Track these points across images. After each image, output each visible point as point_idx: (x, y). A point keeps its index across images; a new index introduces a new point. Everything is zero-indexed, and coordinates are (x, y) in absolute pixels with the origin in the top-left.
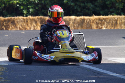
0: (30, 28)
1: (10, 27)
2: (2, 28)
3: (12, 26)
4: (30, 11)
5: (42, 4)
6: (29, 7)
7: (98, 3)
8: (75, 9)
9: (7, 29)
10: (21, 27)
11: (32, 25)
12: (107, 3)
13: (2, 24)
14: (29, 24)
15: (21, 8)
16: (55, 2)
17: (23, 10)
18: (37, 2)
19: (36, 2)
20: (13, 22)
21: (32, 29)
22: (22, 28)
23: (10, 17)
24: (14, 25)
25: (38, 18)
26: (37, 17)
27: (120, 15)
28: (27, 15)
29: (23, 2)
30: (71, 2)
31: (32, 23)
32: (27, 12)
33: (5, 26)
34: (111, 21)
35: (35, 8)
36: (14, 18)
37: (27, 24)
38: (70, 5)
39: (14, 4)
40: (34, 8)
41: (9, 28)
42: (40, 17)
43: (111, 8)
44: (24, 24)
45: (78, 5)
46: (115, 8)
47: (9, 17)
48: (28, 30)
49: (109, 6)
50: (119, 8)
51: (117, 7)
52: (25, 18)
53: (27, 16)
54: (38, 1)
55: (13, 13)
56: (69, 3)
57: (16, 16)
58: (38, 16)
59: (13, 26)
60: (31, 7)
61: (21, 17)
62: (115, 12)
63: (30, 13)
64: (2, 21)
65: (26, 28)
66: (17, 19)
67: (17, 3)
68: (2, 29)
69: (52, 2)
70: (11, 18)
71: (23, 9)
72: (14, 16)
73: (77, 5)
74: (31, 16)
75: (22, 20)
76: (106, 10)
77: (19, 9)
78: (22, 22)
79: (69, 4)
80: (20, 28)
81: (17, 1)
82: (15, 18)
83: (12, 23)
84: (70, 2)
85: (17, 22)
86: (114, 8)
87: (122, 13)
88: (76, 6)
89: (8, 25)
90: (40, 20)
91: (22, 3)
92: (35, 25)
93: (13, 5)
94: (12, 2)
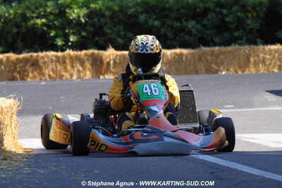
0: (71, 76)
1: (31, 75)
2: (14, 77)
3: (33, 73)
4: (69, 39)
5: (93, 25)
6: (67, 31)
7: (209, 20)
8: (162, 33)
9: (23, 79)
10: (51, 73)
11: (76, 70)
12: (227, 20)
13: (12, 68)
14: (69, 67)
15: (52, 34)
16: (120, 21)
17: (57, 39)
18: (83, 21)
19: (81, 21)
20: (35, 64)
21: (74, 77)
22: (54, 76)
23: (29, 54)
24: (38, 71)
25: (86, 54)
26: (84, 52)
27: (255, 43)
28: (64, 48)
29: (55, 22)
30: (154, 19)
31: (74, 65)
32: (64, 43)
33: (19, 73)
34: (238, 58)
35: (79, 34)
36: (38, 56)
37: (65, 68)
38: (152, 25)
39: (36, 26)
40: (77, 33)
41: (28, 76)
42: (91, 51)
43: (236, 29)
44: (59, 68)
45: (168, 26)
46: (244, 29)
47: (28, 52)
48: (66, 79)
49: (232, 26)
50: (252, 29)
51: (249, 28)
52: (60, 54)
53: (63, 50)
54: (87, 20)
55: (35, 46)
56: (149, 21)
57: (42, 51)
58: (86, 49)
59: (35, 73)
60: (71, 31)
61: (51, 53)
62: (245, 38)
63: (70, 44)
64: (13, 62)
65: (63, 76)
66: (43, 58)
67: (43, 24)
68: (13, 79)
69: (115, 20)
70: (31, 56)
71: (56, 36)
72: (37, 52)
73: (166, 26)
74: (73, 50)
75: (54, 58)
76: (226, 34)
77: (48, 36)
78: (54, 64)
79: (150, 24)
80: (50, 76)
81: (44, 20)
82: (41, 54)
83: (33, 65)
84: (152, 20)
85: (45, 63)
86: (241, 31)
87: (258, 40)
88: (163, 27)
89: (26, 71)
90: (90, 59)
91: (54, 24)
92: (81, 69)
93: (35, 28)
94: (32, 21)
